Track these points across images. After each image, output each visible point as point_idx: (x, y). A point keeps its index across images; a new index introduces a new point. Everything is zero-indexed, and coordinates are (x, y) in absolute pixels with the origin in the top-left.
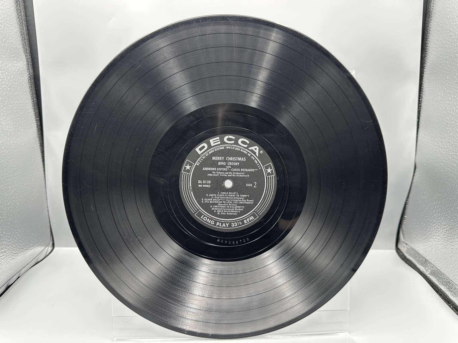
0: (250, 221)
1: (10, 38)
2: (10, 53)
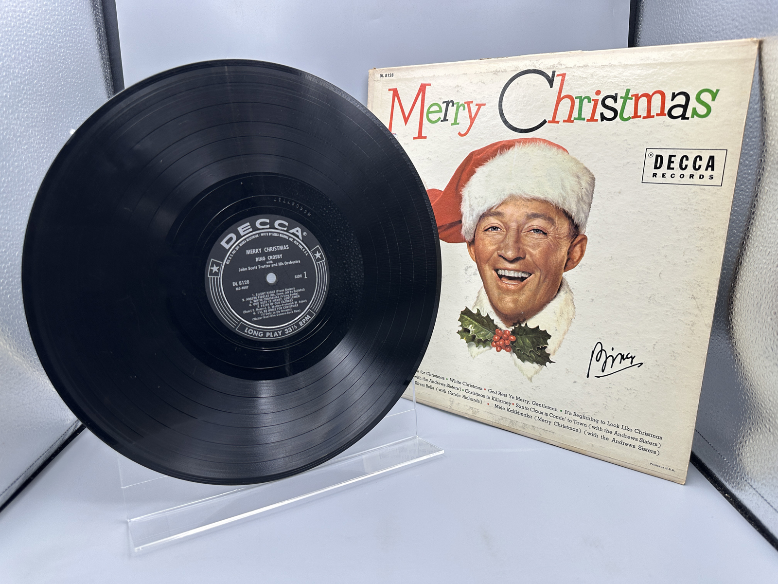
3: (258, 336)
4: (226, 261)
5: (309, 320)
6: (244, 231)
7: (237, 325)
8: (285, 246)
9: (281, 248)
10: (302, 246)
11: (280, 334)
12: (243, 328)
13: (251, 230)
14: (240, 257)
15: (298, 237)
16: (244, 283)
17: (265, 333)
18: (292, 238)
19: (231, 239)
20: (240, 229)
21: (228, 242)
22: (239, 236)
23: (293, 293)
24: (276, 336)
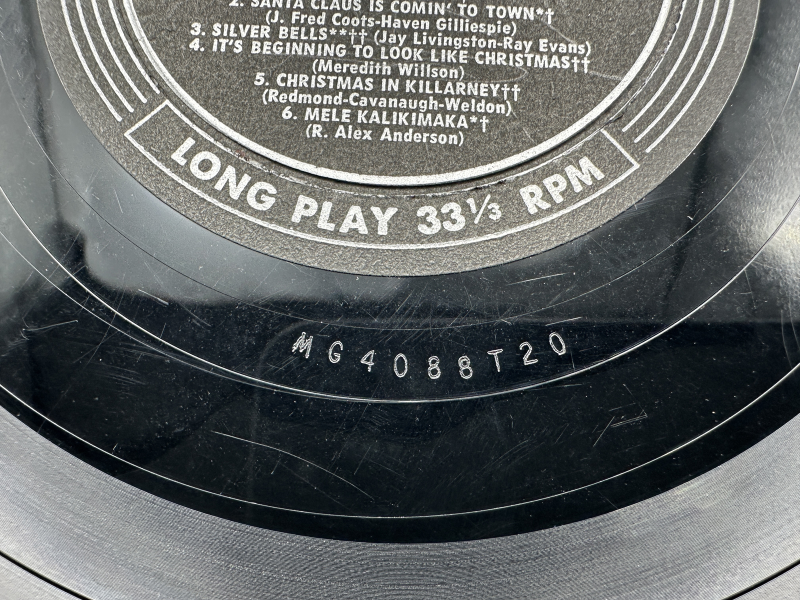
0: (570, 195)
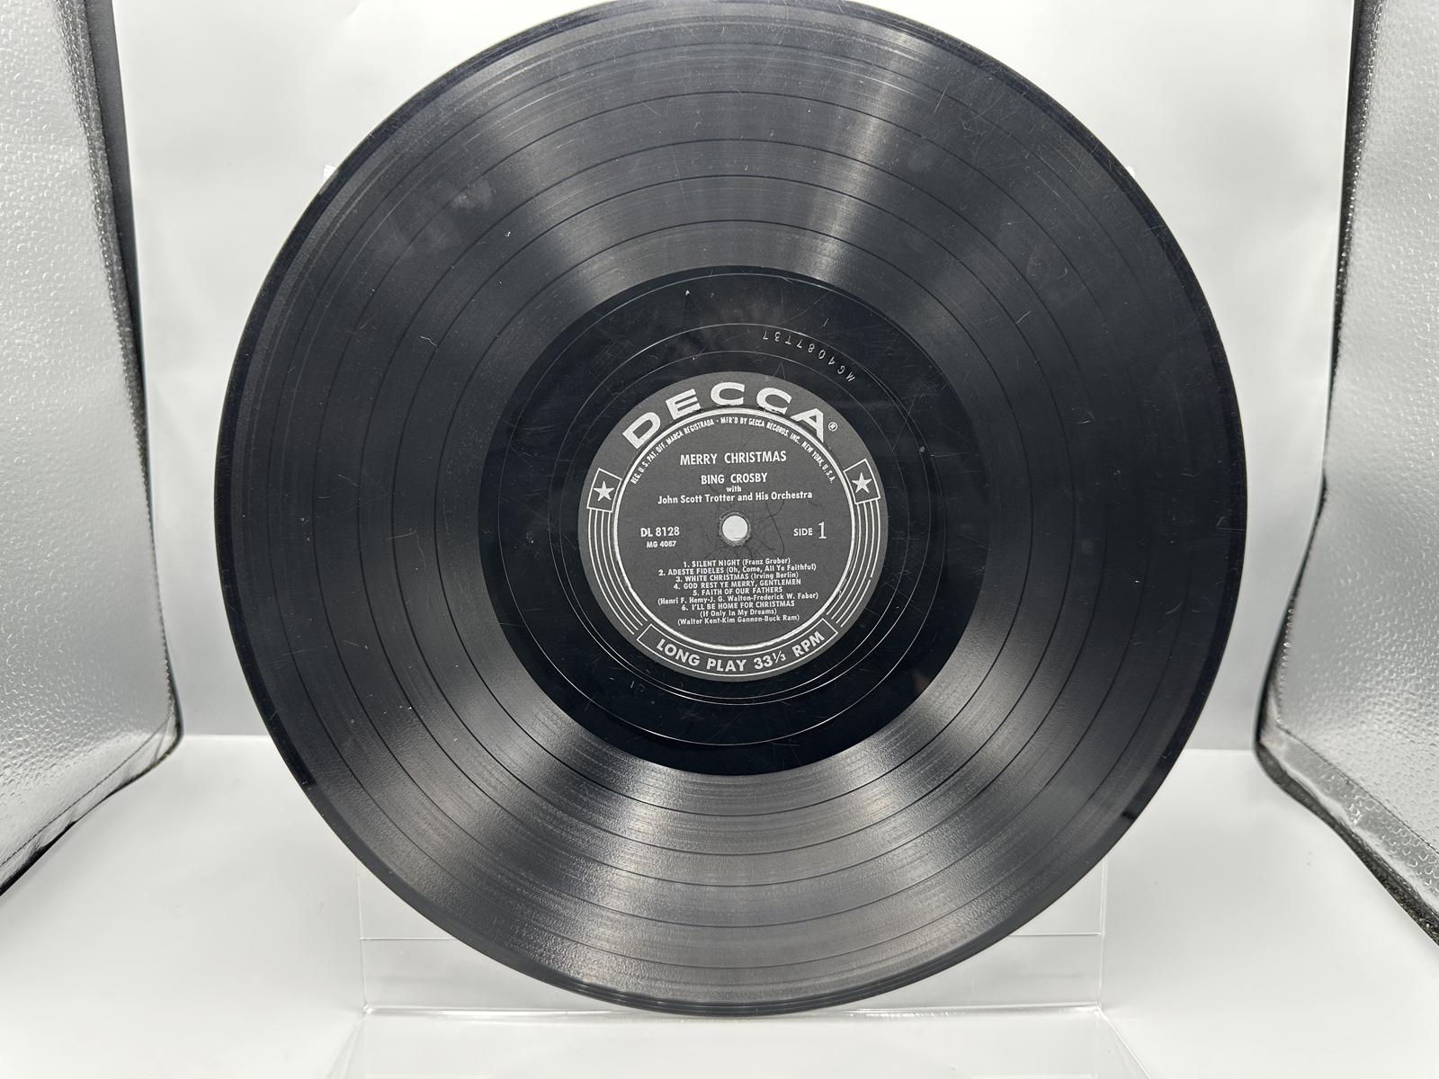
1: (34, 70)
2: (35, 118)
3: (687, 664)
4: (632, 477)
5: (818, 645)
6: (679, 409)
7: (642, 629)
8: (776, 453)
9: (767, 456)
10: (823, 456)
11: (741, 669)
12: (653, 638)
13: (697, 407)
14: (665, 472)
15: (813, 432)
16: (668, 532)
17: (704, 659)
18: (798, 434)
19: (648, 424)
20: (671, 403)
21: (639, 432)
22: (667, 421)
23: (783, 573)
24: (730, 671)
